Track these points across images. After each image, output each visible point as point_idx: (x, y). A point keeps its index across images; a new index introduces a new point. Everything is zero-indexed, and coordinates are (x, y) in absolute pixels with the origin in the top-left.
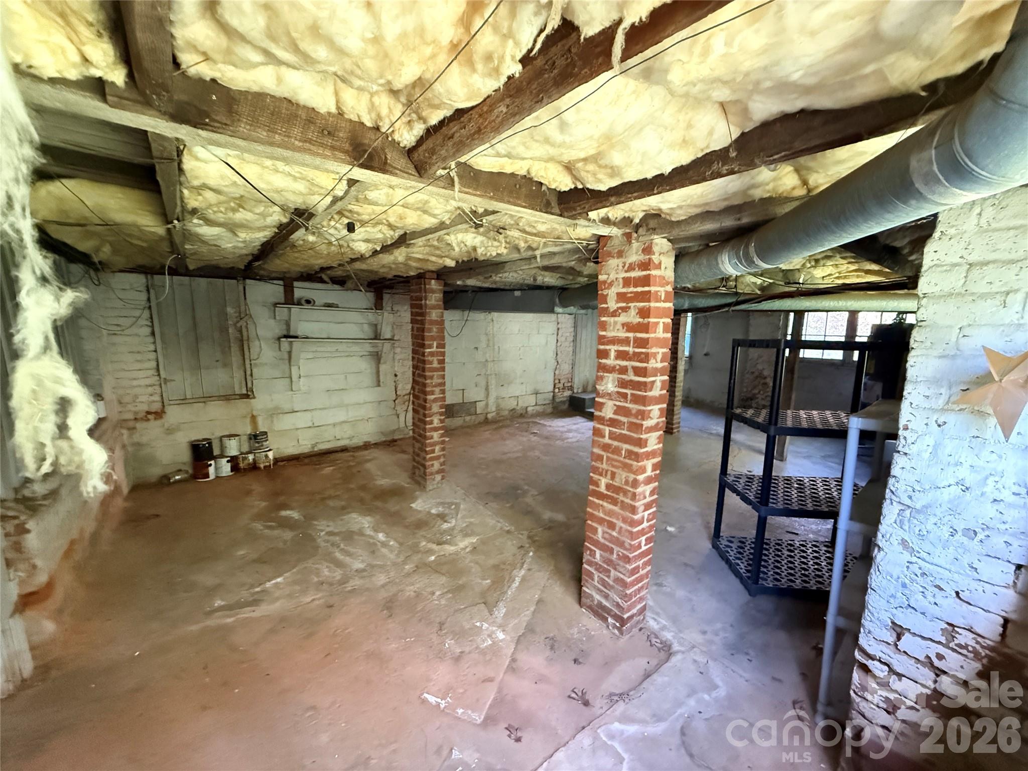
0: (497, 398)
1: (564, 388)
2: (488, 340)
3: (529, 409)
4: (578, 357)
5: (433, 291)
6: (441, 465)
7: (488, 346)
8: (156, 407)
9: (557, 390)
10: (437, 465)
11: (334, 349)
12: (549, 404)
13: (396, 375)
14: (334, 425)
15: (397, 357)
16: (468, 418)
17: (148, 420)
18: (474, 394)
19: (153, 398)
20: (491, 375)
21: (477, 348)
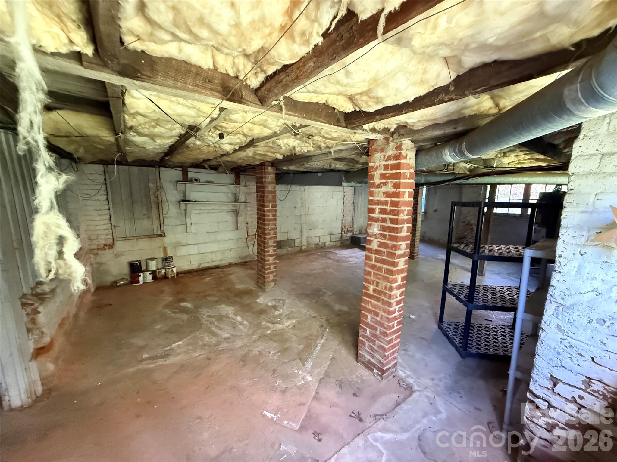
0: (308, 237)
1: (348, 231)
2: (302, 203)
3: (327, 244)
4: (356, 212)
5: (269, 174)
6: (274, 277)
7: (302, 206)
8: (110, 242)
9: (343, 233)
10: (271, 277)
11: (211, 208)
12: (338, 241)
13: (247, 224)
14: (211, 253)
15: (248, 213)
16: (290, 249)
17: (105, 249)
18: (294, 235)
19: (107, 237)
20: (303, 223)
21: (295, 207)
